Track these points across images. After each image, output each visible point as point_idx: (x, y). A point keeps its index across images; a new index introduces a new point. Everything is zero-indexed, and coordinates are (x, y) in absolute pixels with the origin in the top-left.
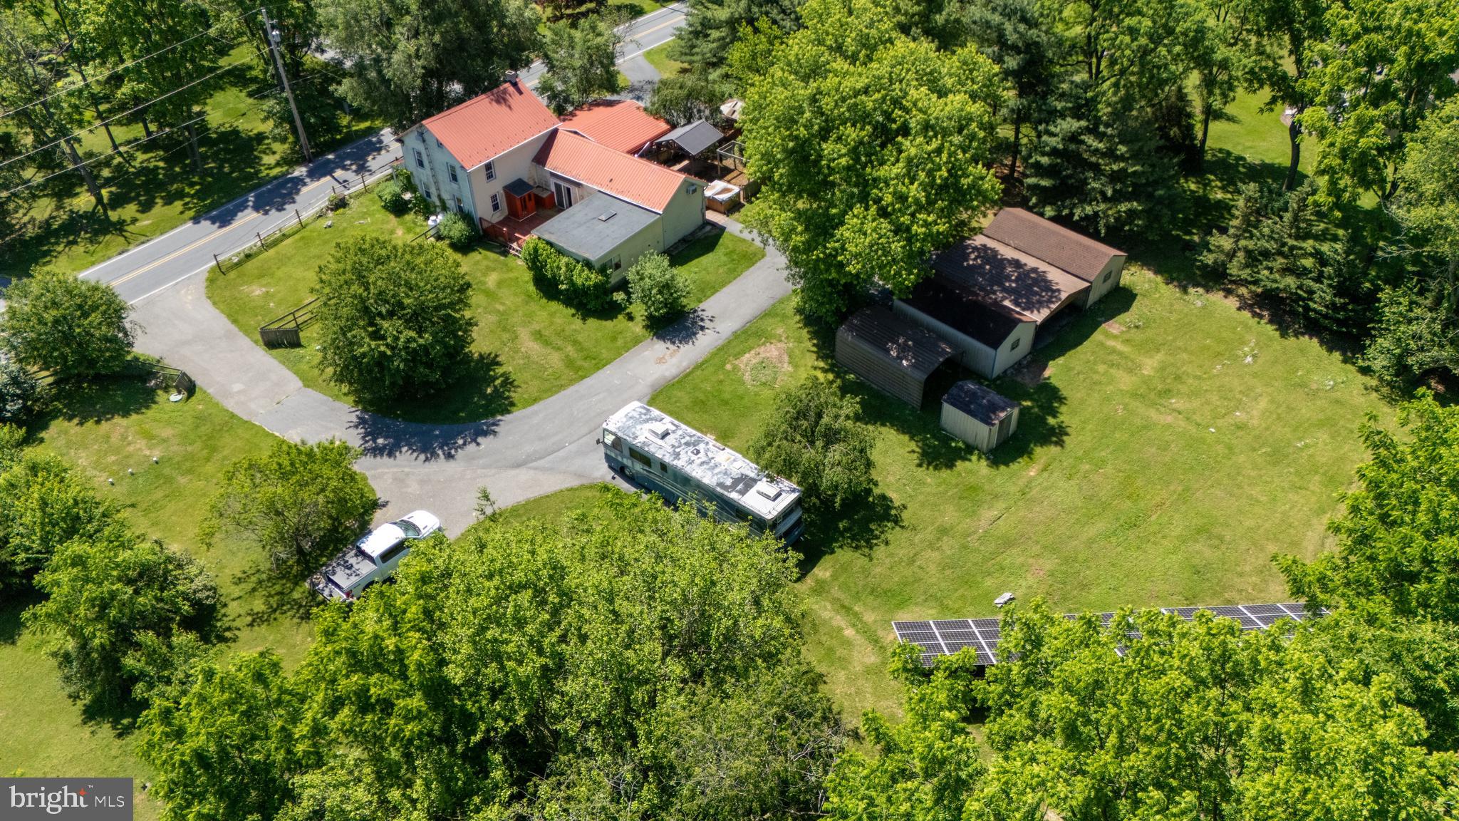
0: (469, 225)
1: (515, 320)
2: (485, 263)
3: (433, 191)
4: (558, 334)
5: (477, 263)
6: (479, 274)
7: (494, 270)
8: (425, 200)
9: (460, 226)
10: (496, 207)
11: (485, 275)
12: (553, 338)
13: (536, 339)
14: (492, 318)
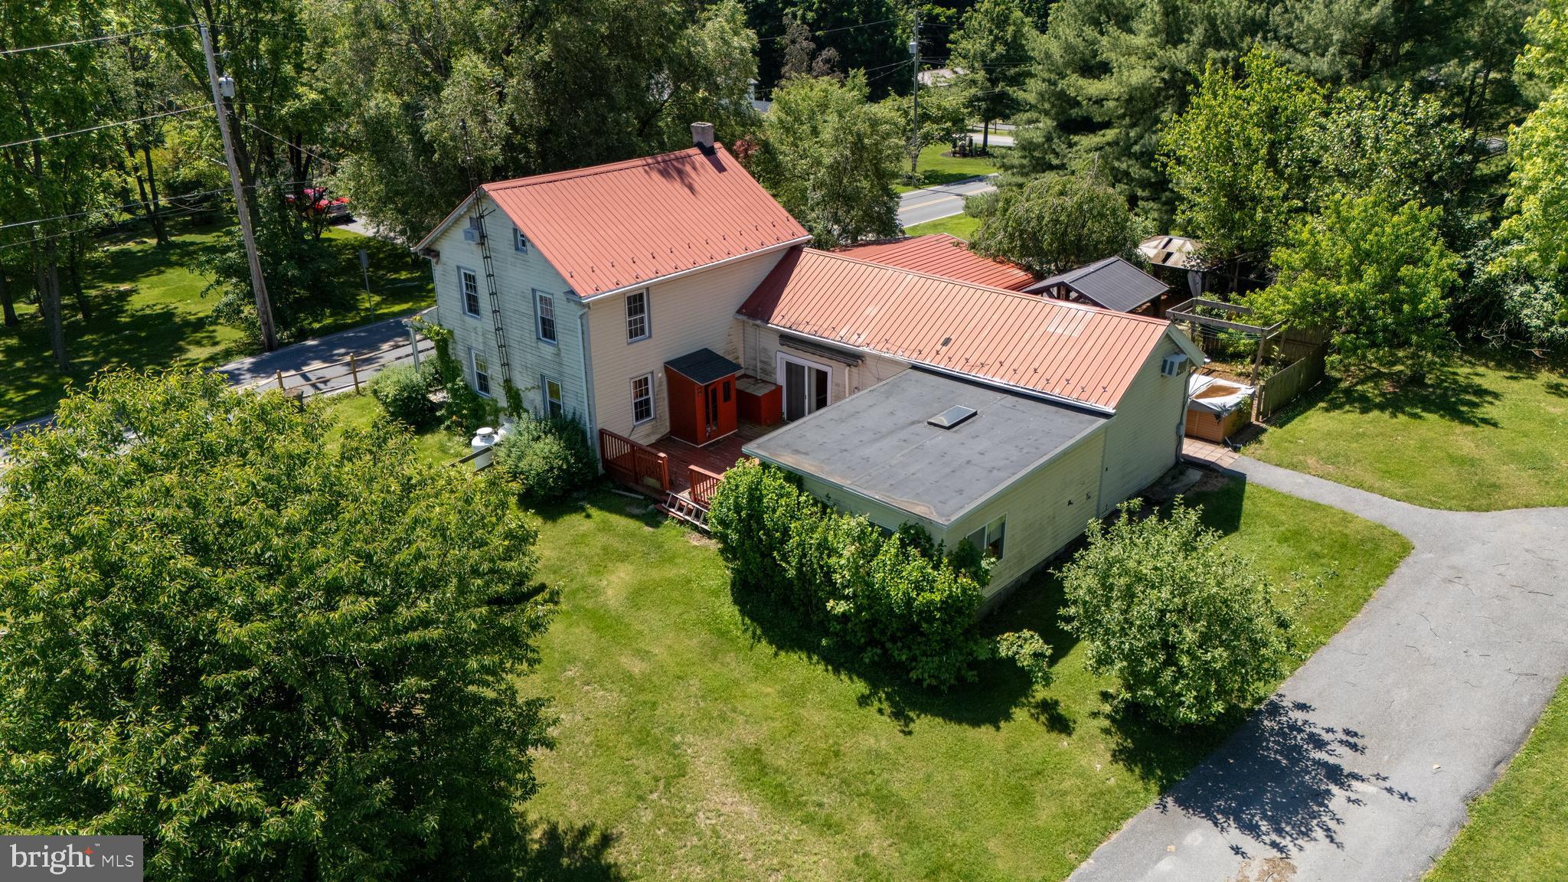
0: (570, 445)
1: (678, 707)
2: (602, 539)
3: (495, 373)
4: (820, 767)
5: (580, 540)
6: (582, 568)
7: (624, 557)
8: (475, 398)
9: (549, 445)
10: (642, 410)
11: (598, 570)
12: (804, 780)
13: (748, 782)
14: (608, 699)
